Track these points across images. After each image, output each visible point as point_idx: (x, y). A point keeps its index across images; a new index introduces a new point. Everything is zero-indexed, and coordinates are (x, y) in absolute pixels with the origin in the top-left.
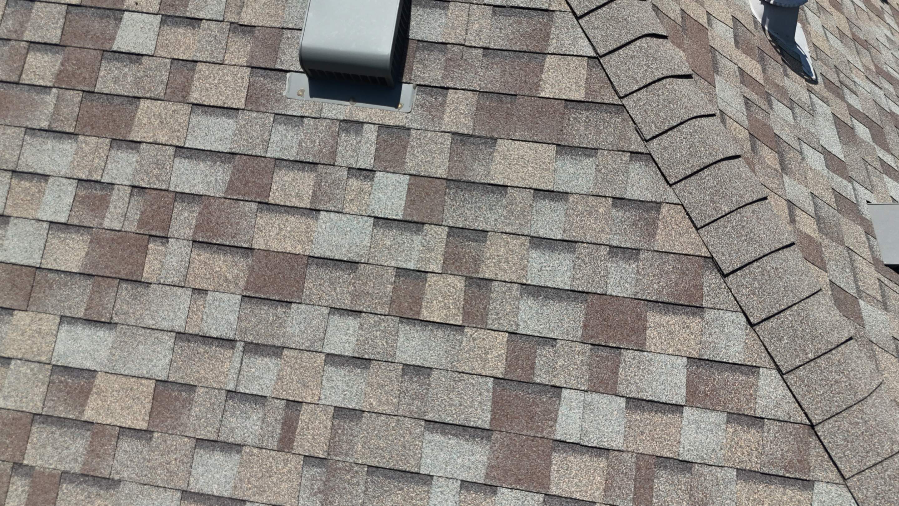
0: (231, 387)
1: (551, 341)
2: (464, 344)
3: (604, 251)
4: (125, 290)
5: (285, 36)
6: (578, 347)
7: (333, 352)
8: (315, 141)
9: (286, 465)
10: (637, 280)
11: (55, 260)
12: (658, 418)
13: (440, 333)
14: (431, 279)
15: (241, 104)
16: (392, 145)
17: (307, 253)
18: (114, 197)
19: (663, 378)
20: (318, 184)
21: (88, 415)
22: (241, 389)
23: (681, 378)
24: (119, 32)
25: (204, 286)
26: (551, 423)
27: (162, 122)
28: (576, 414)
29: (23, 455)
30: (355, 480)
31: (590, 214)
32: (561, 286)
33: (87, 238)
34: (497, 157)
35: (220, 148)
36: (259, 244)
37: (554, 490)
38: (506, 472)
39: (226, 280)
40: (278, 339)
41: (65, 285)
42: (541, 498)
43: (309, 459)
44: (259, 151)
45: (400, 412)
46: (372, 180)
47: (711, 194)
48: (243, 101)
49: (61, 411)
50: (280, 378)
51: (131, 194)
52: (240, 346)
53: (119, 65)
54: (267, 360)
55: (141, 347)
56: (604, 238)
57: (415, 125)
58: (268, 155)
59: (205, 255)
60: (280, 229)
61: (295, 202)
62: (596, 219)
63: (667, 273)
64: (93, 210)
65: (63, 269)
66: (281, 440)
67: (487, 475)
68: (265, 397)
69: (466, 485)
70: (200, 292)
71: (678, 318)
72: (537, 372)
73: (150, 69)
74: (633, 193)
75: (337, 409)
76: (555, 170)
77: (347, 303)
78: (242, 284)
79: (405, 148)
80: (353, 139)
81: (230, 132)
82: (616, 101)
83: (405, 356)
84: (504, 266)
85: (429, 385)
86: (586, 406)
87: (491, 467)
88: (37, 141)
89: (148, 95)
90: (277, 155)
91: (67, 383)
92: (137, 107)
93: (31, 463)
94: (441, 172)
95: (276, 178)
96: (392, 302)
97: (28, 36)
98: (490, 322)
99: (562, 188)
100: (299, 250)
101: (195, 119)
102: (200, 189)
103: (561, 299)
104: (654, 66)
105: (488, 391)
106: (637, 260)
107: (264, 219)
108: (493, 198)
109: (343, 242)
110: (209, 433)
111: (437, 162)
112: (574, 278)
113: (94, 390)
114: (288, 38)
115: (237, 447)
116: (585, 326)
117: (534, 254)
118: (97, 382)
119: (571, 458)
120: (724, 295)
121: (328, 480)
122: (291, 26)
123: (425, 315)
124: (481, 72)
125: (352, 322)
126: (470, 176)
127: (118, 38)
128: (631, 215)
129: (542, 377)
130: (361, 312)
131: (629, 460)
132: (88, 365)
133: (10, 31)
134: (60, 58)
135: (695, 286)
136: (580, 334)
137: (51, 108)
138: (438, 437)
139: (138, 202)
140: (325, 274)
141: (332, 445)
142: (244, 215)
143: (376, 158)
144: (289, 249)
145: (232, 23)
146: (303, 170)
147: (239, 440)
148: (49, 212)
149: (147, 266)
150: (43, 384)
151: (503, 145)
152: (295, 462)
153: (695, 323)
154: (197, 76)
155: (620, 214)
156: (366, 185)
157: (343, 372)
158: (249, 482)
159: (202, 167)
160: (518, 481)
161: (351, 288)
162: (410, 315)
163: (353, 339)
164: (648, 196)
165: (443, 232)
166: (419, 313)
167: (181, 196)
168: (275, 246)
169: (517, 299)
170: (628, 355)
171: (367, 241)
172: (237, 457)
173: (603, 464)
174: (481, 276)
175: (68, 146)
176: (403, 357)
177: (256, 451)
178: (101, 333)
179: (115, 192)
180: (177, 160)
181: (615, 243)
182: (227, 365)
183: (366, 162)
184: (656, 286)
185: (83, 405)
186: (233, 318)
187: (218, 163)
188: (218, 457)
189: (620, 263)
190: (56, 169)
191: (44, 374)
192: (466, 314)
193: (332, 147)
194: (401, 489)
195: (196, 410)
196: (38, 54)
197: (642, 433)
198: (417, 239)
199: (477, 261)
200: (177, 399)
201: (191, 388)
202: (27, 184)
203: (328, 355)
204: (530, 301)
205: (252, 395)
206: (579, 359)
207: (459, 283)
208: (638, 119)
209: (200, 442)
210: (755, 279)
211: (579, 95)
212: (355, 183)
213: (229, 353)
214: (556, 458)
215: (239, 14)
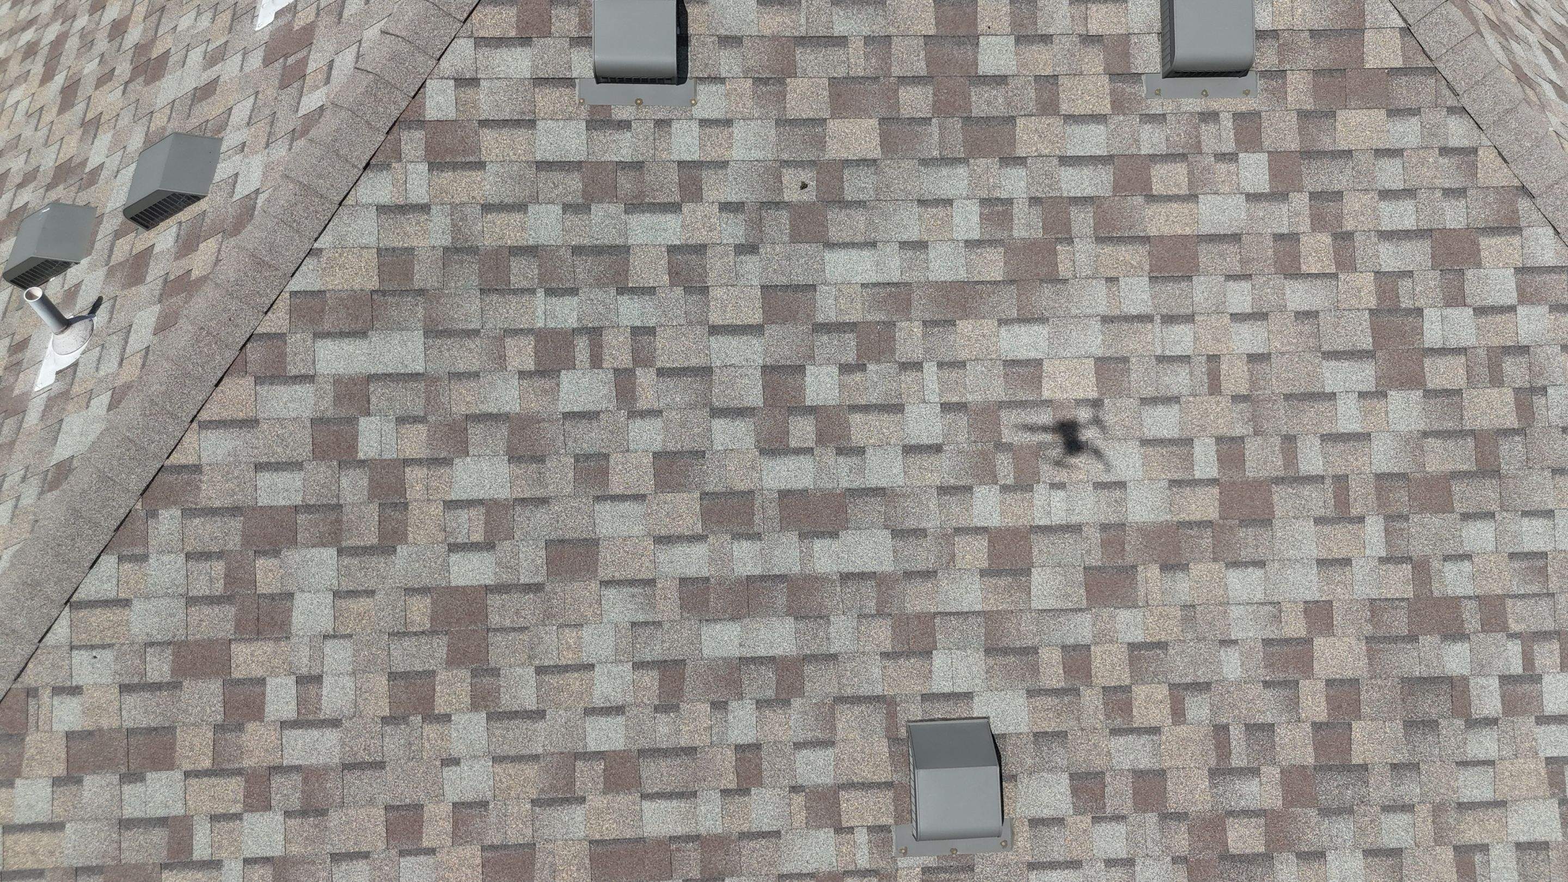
0: (1159, 352)
1: (1410, 274)
2: (1340, 287)
3: (1438, 194)
4: (1047, 290)
5: (1132, 42)
6: (1431, 274)
7: (1236, 311)
8: (1179, 135)
9: (1218, 405)
10: (1468, 214)
11: (979, 273)
12: (1499, 318)
13: (1319, 282)
14: (1303, 239)
15: (1107, 109)
16: (1247, 128)
17: (1196, 233)
18: (1016, 210)
19: (1499, 287)
20: (1191, 173)
21: (1046, 394)
22: (1168, 353)
23: (1512, 284)
24: (980, 57)
25: (1113, 274)
26: (1419, 337)
27: (1040, 137)
28: (1437, 326)
29: (1000, 434)
30: (1275, 407)
31: (1423, 165)
32: (1409, 228)
33: (1001, 250)
34: (1339, 126)
35: (1099, 153)
36: (1153, 231)
37: (1430, 386)
38: (1391, 379)
39: (1132, 266)
40: (1188, 309)
41: (994, 293)
42: (1420, 393)
43: (1236, 398)
44: (1133, 150)
45: (1300, 349)
46: (1237, 161)
47: (1516, 134)
48: (1109, 106)
49: (1022, 396)
50: (1196, 339)
51: (1030, 206)
52: (1158, 319)
53: (988, 88)
54: (1182, 326)
55: (1074, 333)
56: (1437, 182)
57: (1264, 108)
58: (1143, 153)
59: (1108, 249)
60: (1167, 216)
61: (1175, 191)
62: (1428, 168)
63: (1490, 204)
64: (999, 225)
65: (988, 279)
66: (1209, 388)
67: (1377, 385)
68: (1189, 356)
69: (1362, 395)
70: (1112, 280)
71: (1503, 239)
72: (1402, 300)
73: (1017, 88)
74: (1454, 142)
75: (1249, 356)
76: (1388, 131)
77: (1238, 269)
78: (1147, 267)
79: (1259, 129)
80: (1212, 127)
81: (1103, 137)
82: (1427, 64)
83: (1294, 305)
84: (1362, 218)
85: (1318, 325)
86: (1443, 319)
87: (1378, 379)
88: (931, 170)
89: (1022, 113)
90: (1151, 152)
91: (1019, 373)
92: (1015, 125)
93: (1009, 441)
94: (1294, 146)
95: (1153, 172)
96: (1276, 262)
97: (896, 71)
98: (1358, 266)
99: (1398, 146)
100: (1188, 231)
101: (1069, 130)
102: (1089, 191)
103: (1410, 239)
104: (1456, 30)
105: (1365, 321)
106: (1466, 197)
107: (1152, 210)
108: (1341, 162)
109: (1223, 219)
110: (1149, 392)
111: (1289, 138)
112: (1418, 220)
113: (1044, 374)
114: (1136, 43)
115: (1176, 399)
116: (1433, 257)
117: (1382, 205)
118: (1045, 368)
119: (1439, 361)
120: (1535, 216)
121: (1255, 411)
122: (1136, 31)
123: (1304, 268)
124: (1311, 52)
125: (1246, 285)
126: (1319, 147)
127: (981, 64)
128: (1455, 160)
129: (1406, 303)
130: (1250, 275)
131: (1482, 353)
132: (1033, 355)
133: (876, 69)
134: (930, 90)
135: (1513, 211)
136: (1430, 264)
137: (936, 137)
138: (1333, 363)
139: (1037, 211)
140: (1215, 248)
141: (1253, 383)
142: (1133, 208)
143: (1237, 141)
144: (1180, 232)
145: (1080, 36)
146: (1176, 162)
147: (1176, 393)
148: (962, 233)
149: (1060, 265)
150: (999, 377)
151: (1342, 115)
152: (1225, 402)
153: (1516, 240)
154: (1061, 88)
155: (1446, 161)
156: (1233, 167)
157: (1246, 326)
158: (1192, 424)
159: (1087, 172)
160: (1402, 384)
161: (1238, 257)
162: (1292, 271)
163: (1249, 298)
164: (1466, 143)
165: (1305, 197)
166: (1300, 269)
167: (1075, 201)
168: (1166, 231)
169: (1376, 244)
170: (1470, 274)
171: (1244, 216)
172: (1177, 407)
173: (1463, 359)
174: (1344, 229)
175: (962, 171)
176: (1292, 306)
177: (1191, 399)
178: (1036, 329)
179: (1015, 206)
180: (1063, 168)
181: (1447, 186)
182: (1150, 336)
183: (1229, 146)
184: (1483, 216)
185: (1040, 387)
186: (1145, 296)
187: (1100, 166)
188: (1161, 410)
189: (1453, 201)
190: (958, 193)
191: (999, 369)
192: (1338, 264)
193: (1197, 137)
194: (1313, 407)
195: (1134, 376)
196: (909, 88)
197: (1489, 331)
198: (1284, 208)
199: (1339, 217)
200: (1115, 371)
201: (1125, 360)
202: (935, 210)
203: (1231, 315)
204: (1387, 244)
205: (1178, 356)
206: (1432, 284)
207: (1326, 239)
208: (1450, 78)
209: (1144, 401)
210: (1557, 199)
211: (1398, 63)
212: (1222, 167)
213: (1150, 326)
214: (1427, 362)
215: (1086, 25)
